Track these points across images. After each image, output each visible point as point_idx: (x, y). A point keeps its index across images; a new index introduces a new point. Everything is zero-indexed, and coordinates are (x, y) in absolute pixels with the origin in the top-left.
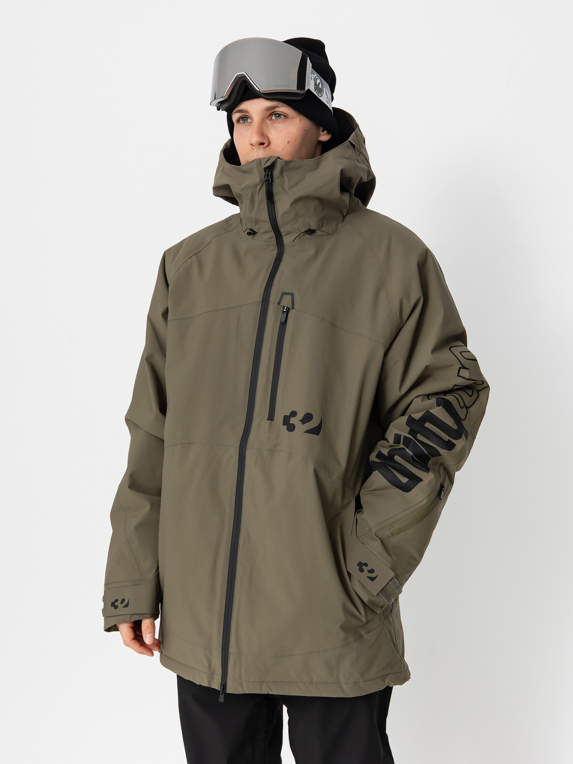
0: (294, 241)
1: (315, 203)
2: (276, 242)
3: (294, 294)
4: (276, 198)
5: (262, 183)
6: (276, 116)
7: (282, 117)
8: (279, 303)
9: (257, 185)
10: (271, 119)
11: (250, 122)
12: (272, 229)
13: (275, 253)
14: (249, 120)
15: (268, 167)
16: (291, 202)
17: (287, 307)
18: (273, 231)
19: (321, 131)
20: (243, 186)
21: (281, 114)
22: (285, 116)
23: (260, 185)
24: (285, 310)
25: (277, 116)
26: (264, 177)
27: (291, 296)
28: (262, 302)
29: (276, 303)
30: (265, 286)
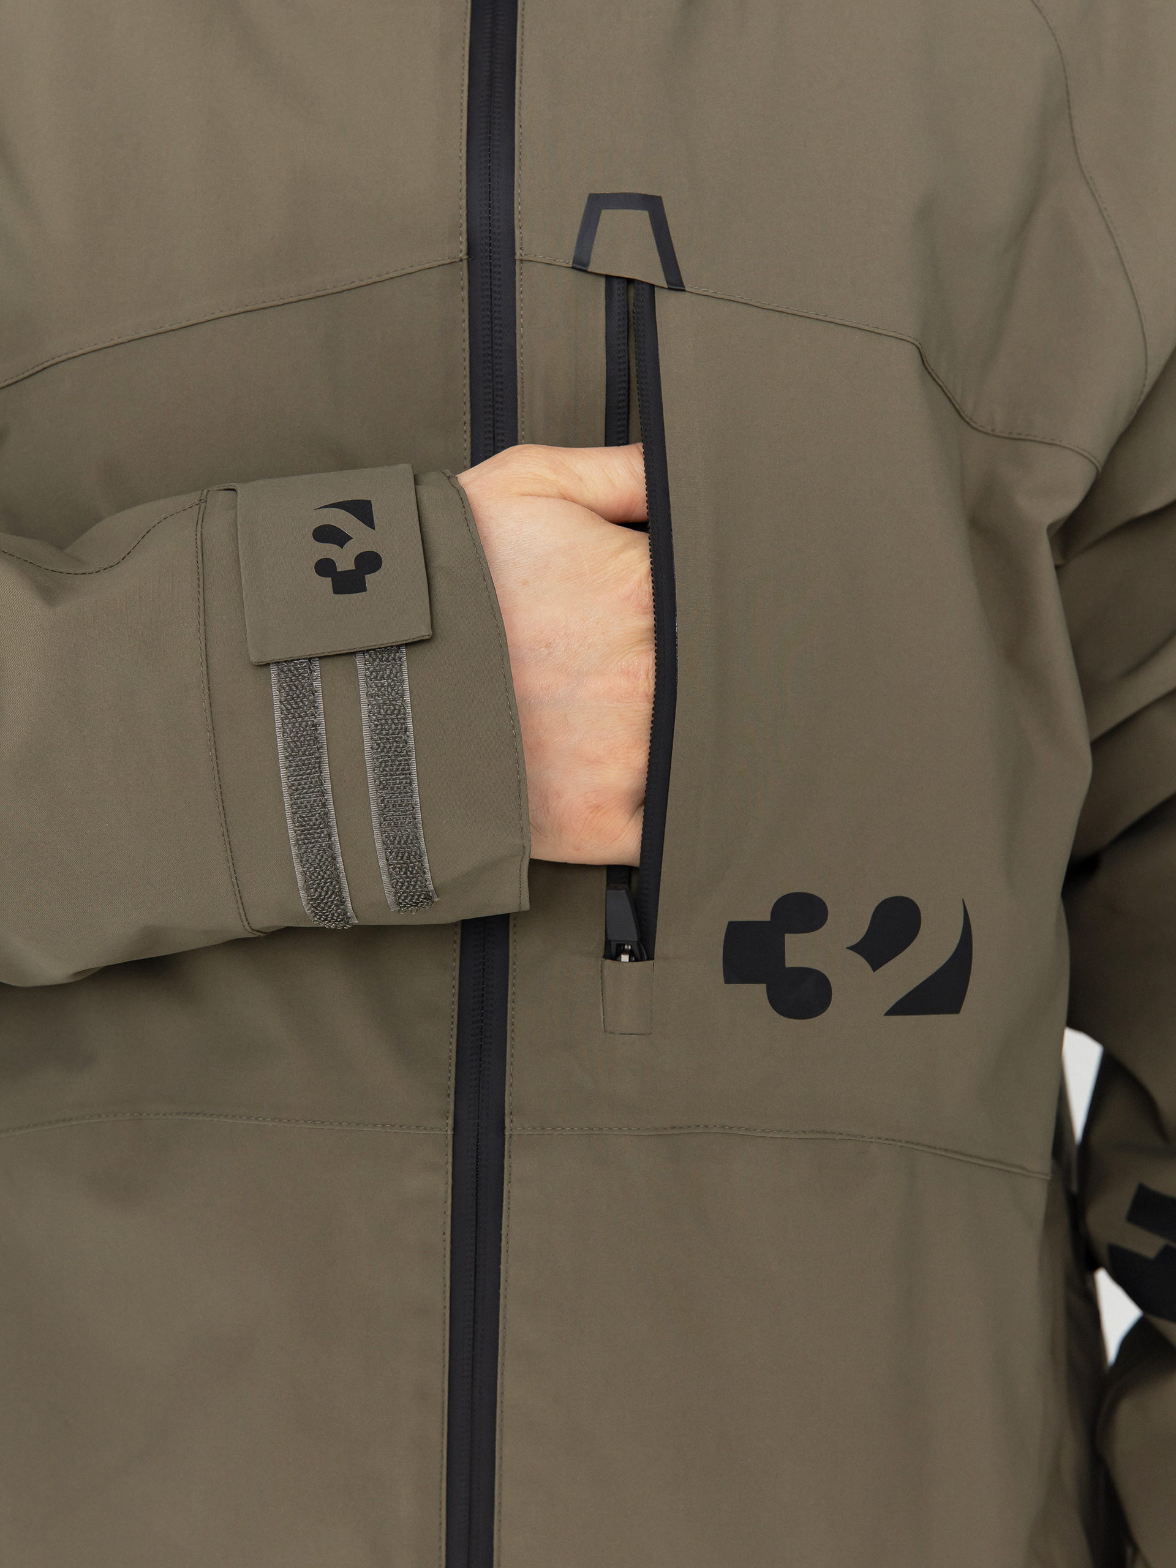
3: (660, 198)
8: (580, 263)
27: (646, 214)
28: (468, 262)
29: (564, 265)
30: (461, 158)
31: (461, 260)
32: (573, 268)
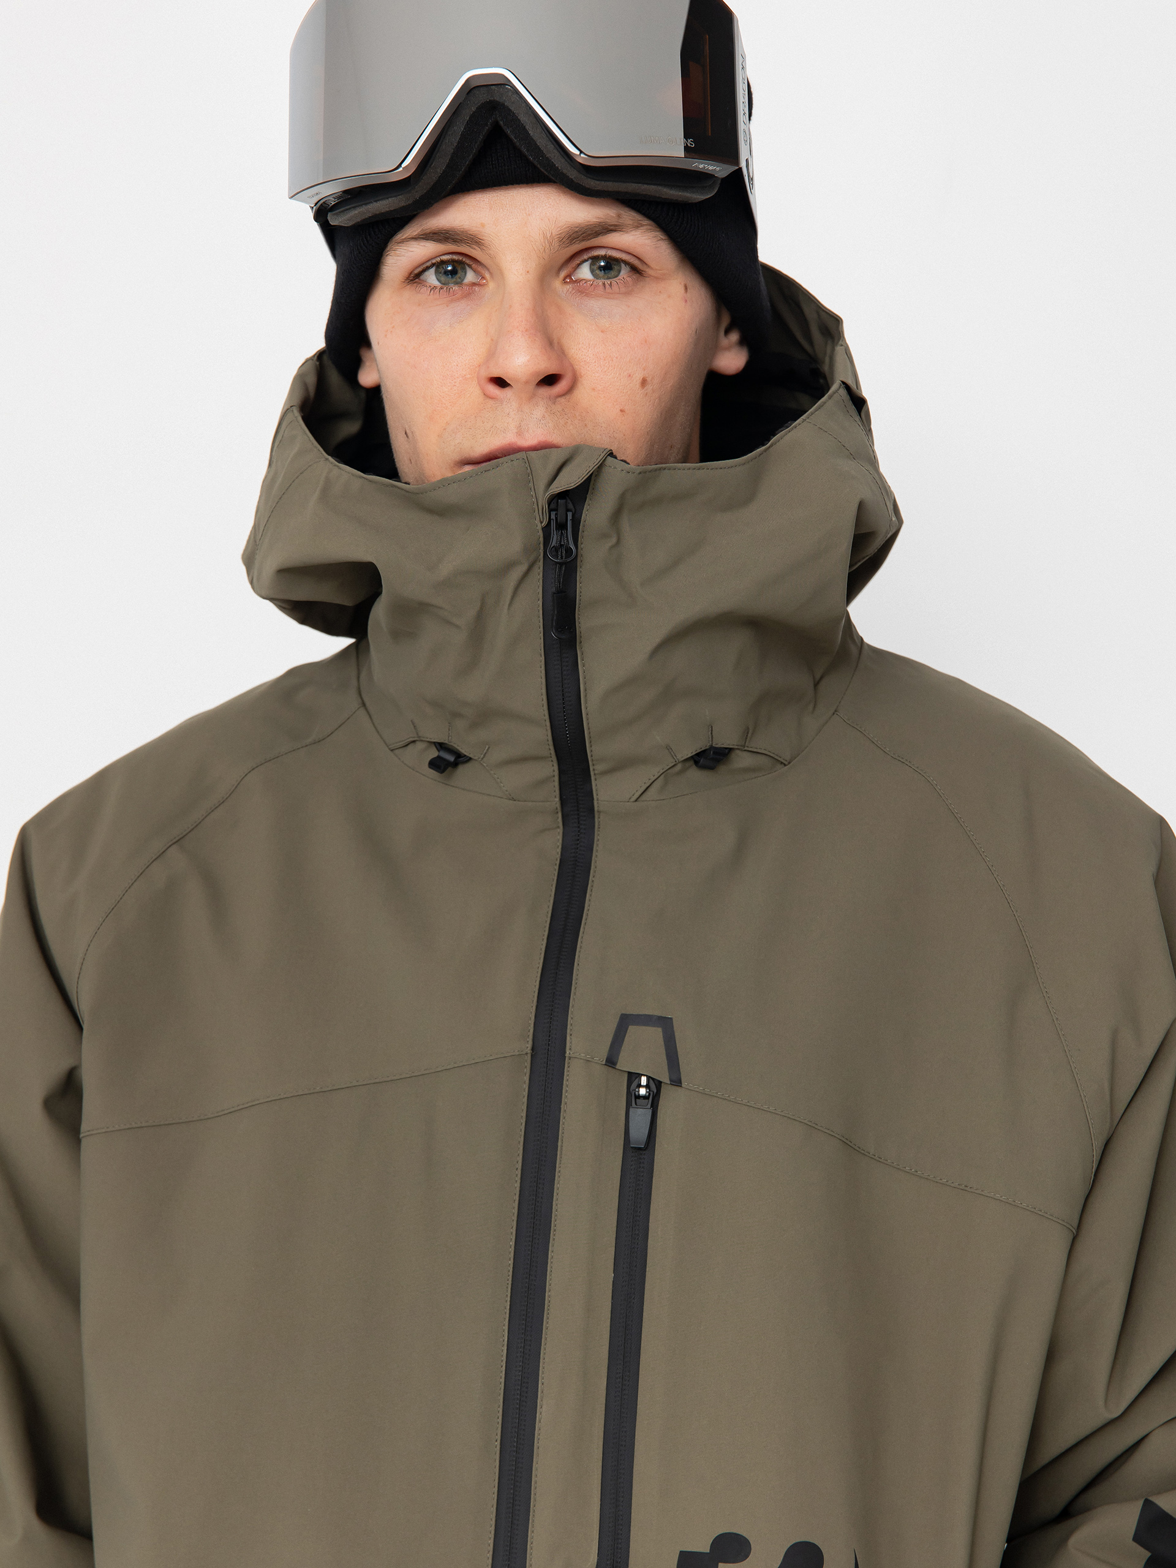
0: (644, 797)
1: (739, 641)
2: (557, 799)
3: (671, 1019)
4: (585, 622)
5: (532, 558)
6: (595, 267)
7: (624, 271)
8: (611, 1062)
9: (508, 566)
10: (569, 276)
11: (474, 284)
12: (552, 748)
13: (552, 843)
14: (470, 276)
15: (563, 495)
16: (657, 640)
17: (649, 1078)
18: (554, 758)
19: (722, 333)
20: (446, 569)
21: (618, 261)
22: (635, 270)
23: (523, 568)
24: (643, 1091)
25: (601, 268)
26: (541, 533)
27: (660, 1030)
28: (532, 1055)
29: (599, 1062)
30: (535, 986)
31: (527, 1054)
32: (605, 1065)
